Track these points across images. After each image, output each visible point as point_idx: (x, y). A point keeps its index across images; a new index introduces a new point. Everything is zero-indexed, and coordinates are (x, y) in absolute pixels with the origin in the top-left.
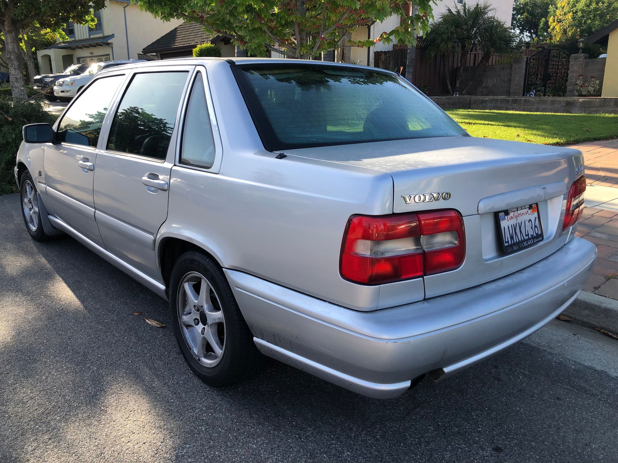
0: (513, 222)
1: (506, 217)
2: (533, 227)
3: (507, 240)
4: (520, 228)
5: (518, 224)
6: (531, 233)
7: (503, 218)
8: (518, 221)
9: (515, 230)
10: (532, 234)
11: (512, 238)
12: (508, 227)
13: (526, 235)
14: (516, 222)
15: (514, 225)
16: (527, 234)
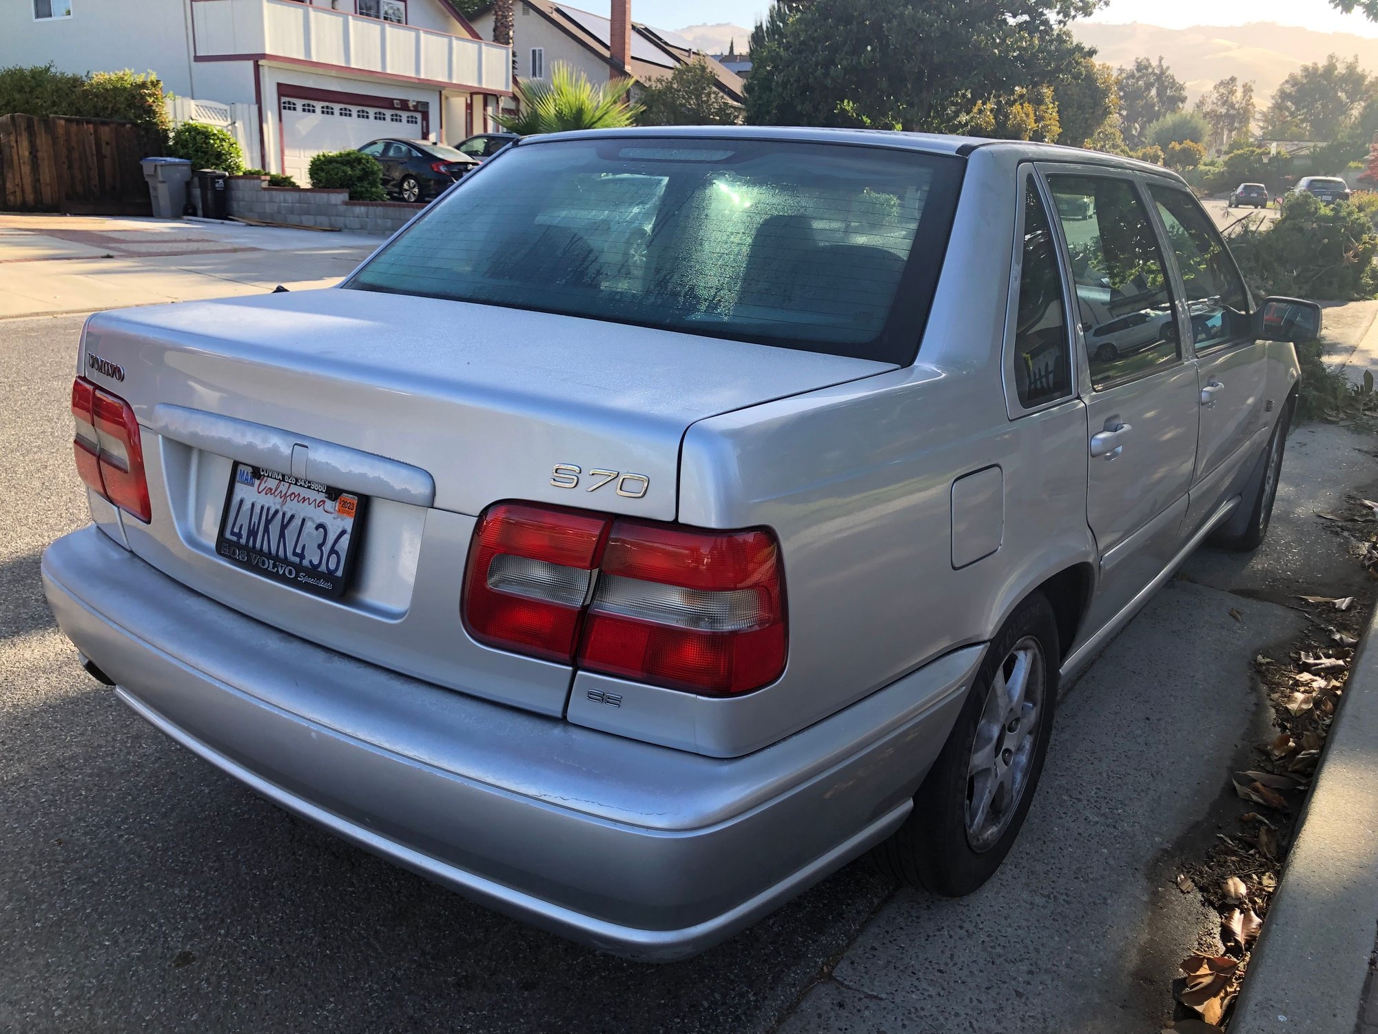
0: (272, 503)
1: (257, 482)
2: (326, 549)
3: (236, 530)
4: (284, 527)
5: (280, 515)
6: (312, 557)
7: (247, 479)
8: (285, 509)
9: (268, 522)
10: (316, 562)
11: (253, 533)
12: (253, 505)
13: (295, 554)
14: (278, 507)
15: (268, 509)
16: (298, 551)
